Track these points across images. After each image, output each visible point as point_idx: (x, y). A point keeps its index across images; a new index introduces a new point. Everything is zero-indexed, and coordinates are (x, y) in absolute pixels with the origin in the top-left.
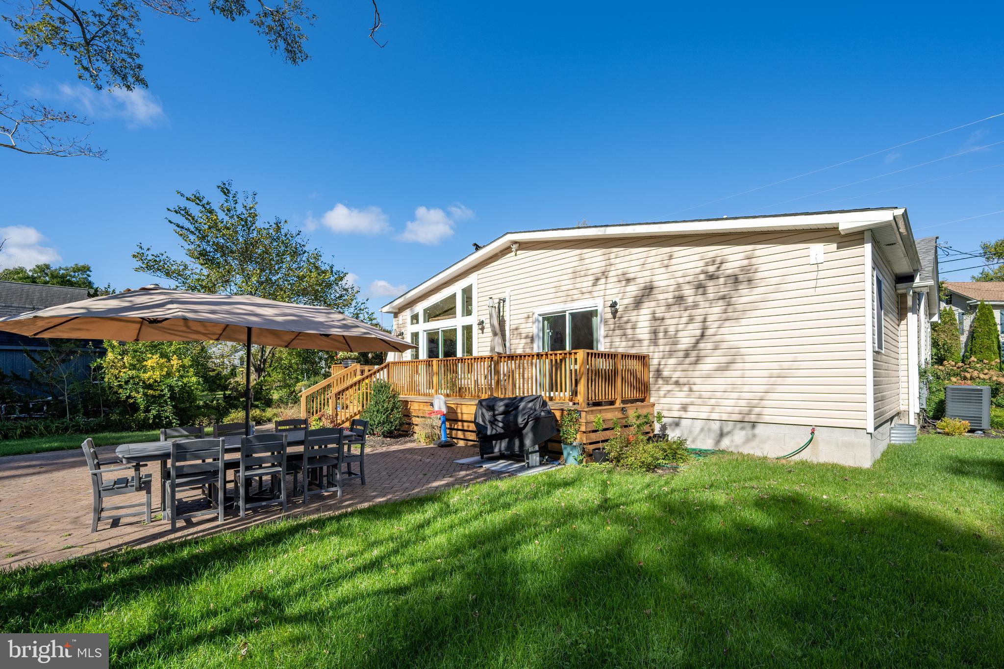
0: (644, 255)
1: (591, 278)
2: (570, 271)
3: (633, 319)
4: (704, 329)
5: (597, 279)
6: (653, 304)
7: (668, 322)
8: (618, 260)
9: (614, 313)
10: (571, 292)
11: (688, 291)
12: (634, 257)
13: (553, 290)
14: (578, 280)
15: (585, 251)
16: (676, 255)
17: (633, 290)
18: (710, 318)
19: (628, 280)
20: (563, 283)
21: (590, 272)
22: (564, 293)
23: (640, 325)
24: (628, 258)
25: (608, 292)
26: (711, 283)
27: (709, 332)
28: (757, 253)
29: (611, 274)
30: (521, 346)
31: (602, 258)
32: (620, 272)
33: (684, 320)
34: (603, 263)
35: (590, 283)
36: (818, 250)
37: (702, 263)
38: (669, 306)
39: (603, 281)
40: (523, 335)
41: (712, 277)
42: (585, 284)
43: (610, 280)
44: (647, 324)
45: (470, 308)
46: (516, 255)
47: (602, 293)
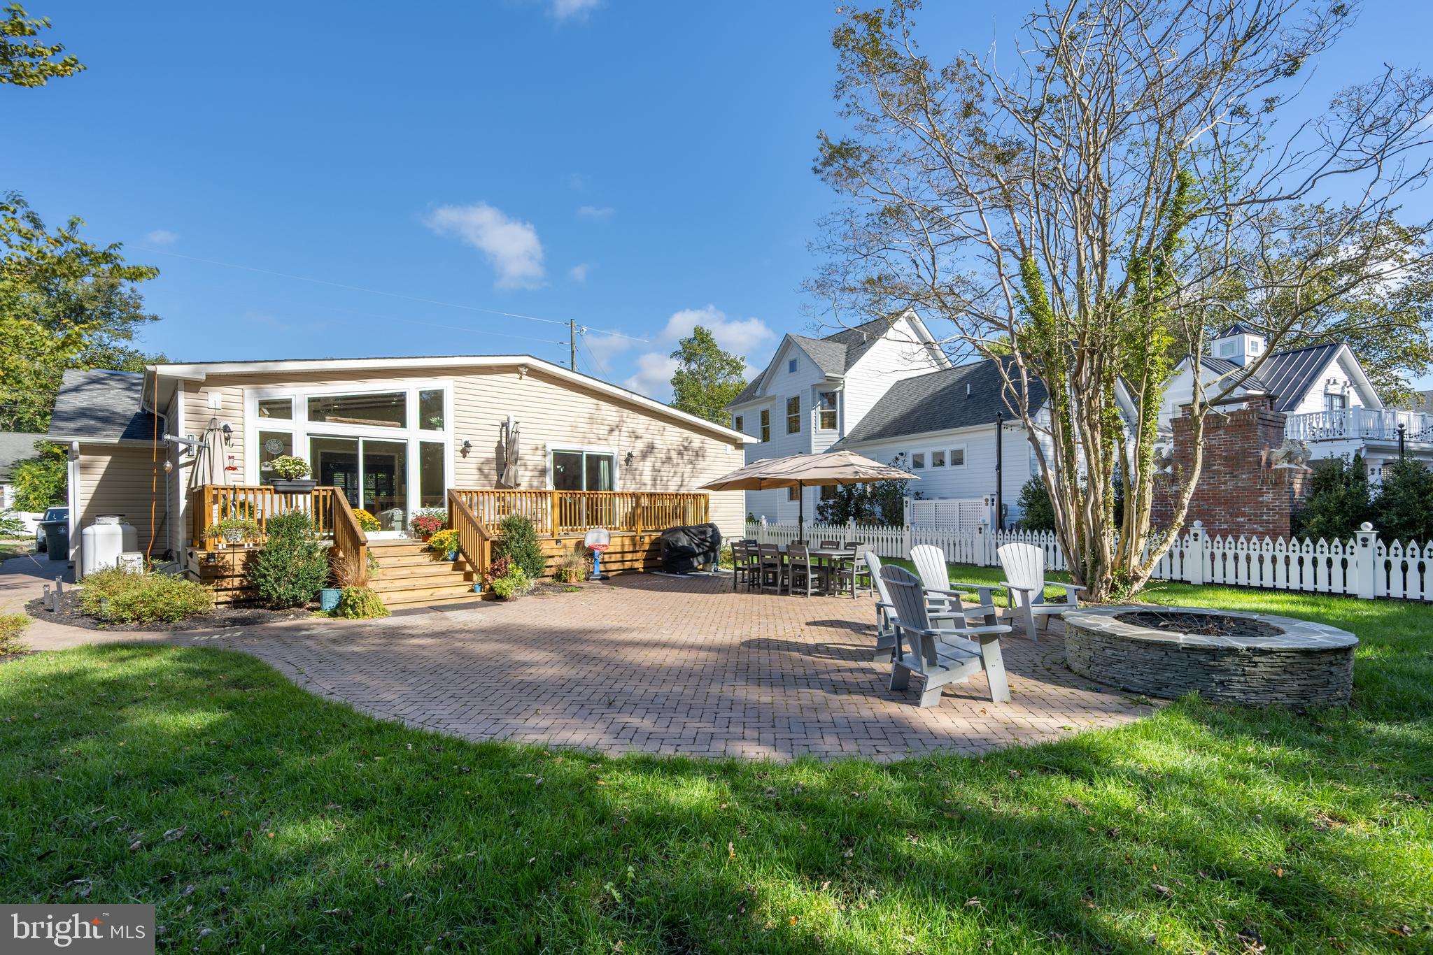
0: (648, 422)
1: (607, 428)
2: (587, 416)
3: (641, 468)
4: (682, 481)
5: (612, 430)
6: (653, 459)
7: (662, 473)
8: (629, 420)
9: (627, 461)
10: (588, 435)
11: (674, 455)
12: (641, 422)
13: (569, 429)
14: (595, 426)
15: (601, 403)
16: (667, 429)
17: (640, 445)
18: (685, 475)
19: (637, 437)
20: (580, 425)
21: (606, 422)
22: (581, 435)
23: (645, 473)
24: (636, 421)
25: (621, 443)
26: (685, 453)
27: (685, 483)
28: (705, 442)
29: (623, 429)
30: (527, 479)
31: (615, 414)
32: (630, 430)
33: (671, 474)
34: (618, 419)
35: (606, 432)
36: (730, 447)
37: (681, 439)
38: (663, 463)
39: (616, 433)
40: (530, 468)
41: (686, 448)
42: (601, 432)
43: (623, 434)
44: (650, 473)
45: (434, 420)
46: (521, 378)
47: (616, 443)
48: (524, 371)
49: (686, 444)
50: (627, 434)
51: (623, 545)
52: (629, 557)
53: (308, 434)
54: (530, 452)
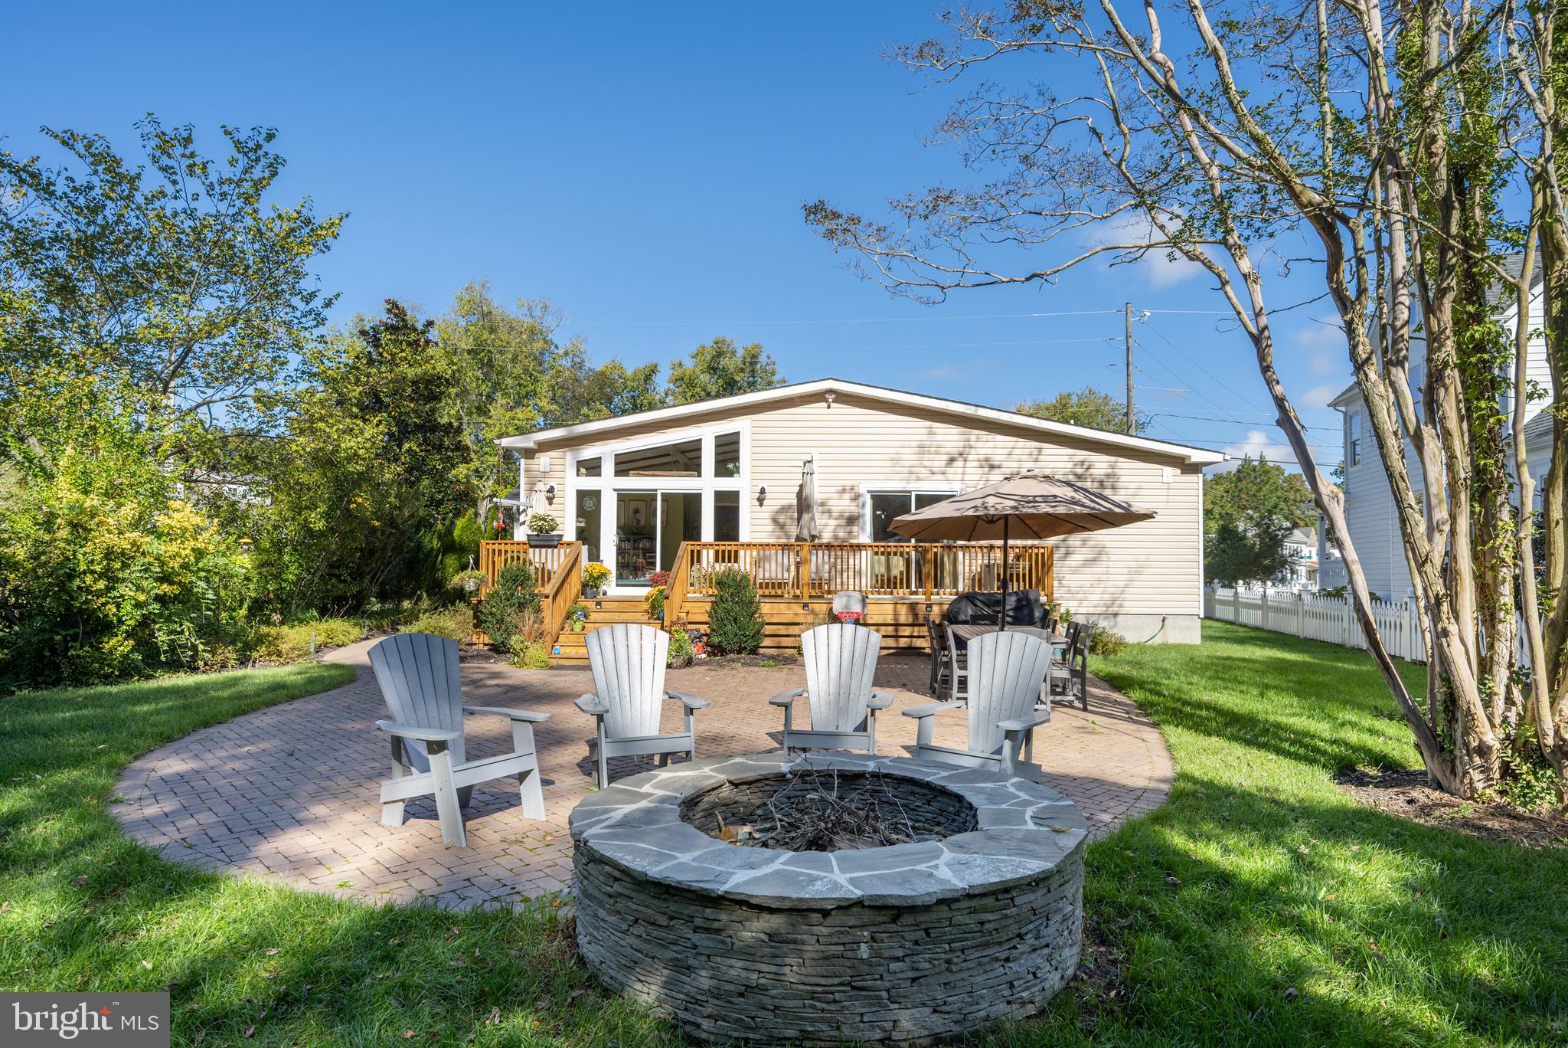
0: (1011, 445)
1: (946, 457)
2: (915, 444)
5: (952, 460)
8: (979, 444)
10: (915, 470)
12: (999, 445)
13: (889, 463)
14: (927, 457)
15: (936, 425)
16: (1046, 451)
19: (992, 467)
20: (905, 457)
21: (944, 450)
22: (906, 470)
24: (991, 444)
25: (967, 477)
28: (1119, 465)
29: (970, 457)
30: (830, 529)
31: (958, 438)
32: (982, 457)
34: (961, 444)
35: (943, 464)
36: (1170, 473)
37: (1070, 465)
39: (959, 463)
40: (835, 515)
42: (936, 464)
43: (969, 464)
45: (730, 466)
46: (829, 407)
47: (959, 477)
48: (831, 398)
49: (1079, 471)
50: (976, 464)
53: (615, 490)
54: (836, 496)
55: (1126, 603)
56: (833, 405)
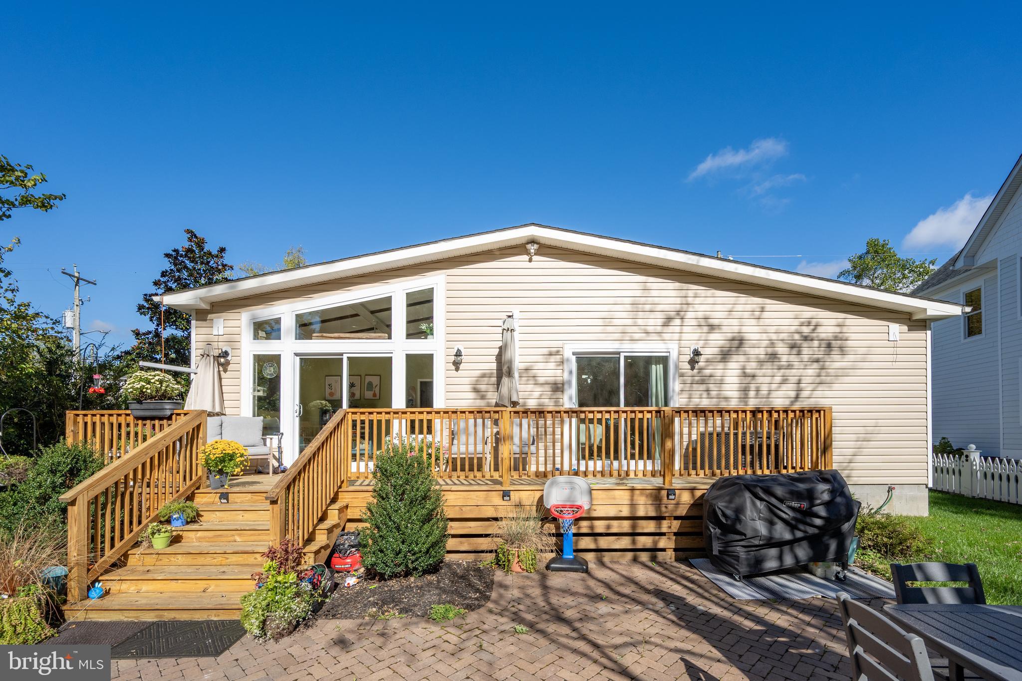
1: (661, 315)
2: (629, 300)
3: (719, 373)
4: (799, 391)
5: (670, 318)
6: (742, 358)
7: (760, 380)
8: (698, 300)
9: (693, 362)
10: (629, 329)
11: (782, 349)
12: (719, 300)
13: (600, 322)
14: (641, 314)
15: (653, 279)
16: (768, 307)
17: (718, 340)
18: (805, 380)
19: (712, 326)
20: (618, 315)
21: (660, 308)
22: (620, 329)
23: (727, 380)
24: (710, 300)
25: (685, 336)
26: (805, 344)
27: (805, 394)
28: (848, 322)
29: (689, 315)
30: (534, 394)
32: (700, 315)
33: (778, 379)
34: (678, 300)
35: (660, 322)
36: (896, 329)
37: (797, 322)
38: (761, 362)
39: (677, 322)
41: (806, 338)
42: (651, 322)
43: (687, 322)
44: (736, 380)
45: (424, 327)
46: (530, 260)
47: (676, 336)
48: (533, 248)
49: (806, 330)
50: (694, 322)
51: (633, 505)
52: (650, 526)
53: (296, 354)
54: (540, 358)
55: (854, 473)
56: (535, 258)
